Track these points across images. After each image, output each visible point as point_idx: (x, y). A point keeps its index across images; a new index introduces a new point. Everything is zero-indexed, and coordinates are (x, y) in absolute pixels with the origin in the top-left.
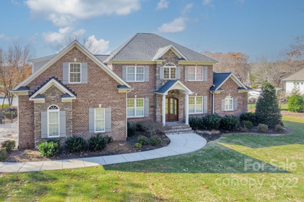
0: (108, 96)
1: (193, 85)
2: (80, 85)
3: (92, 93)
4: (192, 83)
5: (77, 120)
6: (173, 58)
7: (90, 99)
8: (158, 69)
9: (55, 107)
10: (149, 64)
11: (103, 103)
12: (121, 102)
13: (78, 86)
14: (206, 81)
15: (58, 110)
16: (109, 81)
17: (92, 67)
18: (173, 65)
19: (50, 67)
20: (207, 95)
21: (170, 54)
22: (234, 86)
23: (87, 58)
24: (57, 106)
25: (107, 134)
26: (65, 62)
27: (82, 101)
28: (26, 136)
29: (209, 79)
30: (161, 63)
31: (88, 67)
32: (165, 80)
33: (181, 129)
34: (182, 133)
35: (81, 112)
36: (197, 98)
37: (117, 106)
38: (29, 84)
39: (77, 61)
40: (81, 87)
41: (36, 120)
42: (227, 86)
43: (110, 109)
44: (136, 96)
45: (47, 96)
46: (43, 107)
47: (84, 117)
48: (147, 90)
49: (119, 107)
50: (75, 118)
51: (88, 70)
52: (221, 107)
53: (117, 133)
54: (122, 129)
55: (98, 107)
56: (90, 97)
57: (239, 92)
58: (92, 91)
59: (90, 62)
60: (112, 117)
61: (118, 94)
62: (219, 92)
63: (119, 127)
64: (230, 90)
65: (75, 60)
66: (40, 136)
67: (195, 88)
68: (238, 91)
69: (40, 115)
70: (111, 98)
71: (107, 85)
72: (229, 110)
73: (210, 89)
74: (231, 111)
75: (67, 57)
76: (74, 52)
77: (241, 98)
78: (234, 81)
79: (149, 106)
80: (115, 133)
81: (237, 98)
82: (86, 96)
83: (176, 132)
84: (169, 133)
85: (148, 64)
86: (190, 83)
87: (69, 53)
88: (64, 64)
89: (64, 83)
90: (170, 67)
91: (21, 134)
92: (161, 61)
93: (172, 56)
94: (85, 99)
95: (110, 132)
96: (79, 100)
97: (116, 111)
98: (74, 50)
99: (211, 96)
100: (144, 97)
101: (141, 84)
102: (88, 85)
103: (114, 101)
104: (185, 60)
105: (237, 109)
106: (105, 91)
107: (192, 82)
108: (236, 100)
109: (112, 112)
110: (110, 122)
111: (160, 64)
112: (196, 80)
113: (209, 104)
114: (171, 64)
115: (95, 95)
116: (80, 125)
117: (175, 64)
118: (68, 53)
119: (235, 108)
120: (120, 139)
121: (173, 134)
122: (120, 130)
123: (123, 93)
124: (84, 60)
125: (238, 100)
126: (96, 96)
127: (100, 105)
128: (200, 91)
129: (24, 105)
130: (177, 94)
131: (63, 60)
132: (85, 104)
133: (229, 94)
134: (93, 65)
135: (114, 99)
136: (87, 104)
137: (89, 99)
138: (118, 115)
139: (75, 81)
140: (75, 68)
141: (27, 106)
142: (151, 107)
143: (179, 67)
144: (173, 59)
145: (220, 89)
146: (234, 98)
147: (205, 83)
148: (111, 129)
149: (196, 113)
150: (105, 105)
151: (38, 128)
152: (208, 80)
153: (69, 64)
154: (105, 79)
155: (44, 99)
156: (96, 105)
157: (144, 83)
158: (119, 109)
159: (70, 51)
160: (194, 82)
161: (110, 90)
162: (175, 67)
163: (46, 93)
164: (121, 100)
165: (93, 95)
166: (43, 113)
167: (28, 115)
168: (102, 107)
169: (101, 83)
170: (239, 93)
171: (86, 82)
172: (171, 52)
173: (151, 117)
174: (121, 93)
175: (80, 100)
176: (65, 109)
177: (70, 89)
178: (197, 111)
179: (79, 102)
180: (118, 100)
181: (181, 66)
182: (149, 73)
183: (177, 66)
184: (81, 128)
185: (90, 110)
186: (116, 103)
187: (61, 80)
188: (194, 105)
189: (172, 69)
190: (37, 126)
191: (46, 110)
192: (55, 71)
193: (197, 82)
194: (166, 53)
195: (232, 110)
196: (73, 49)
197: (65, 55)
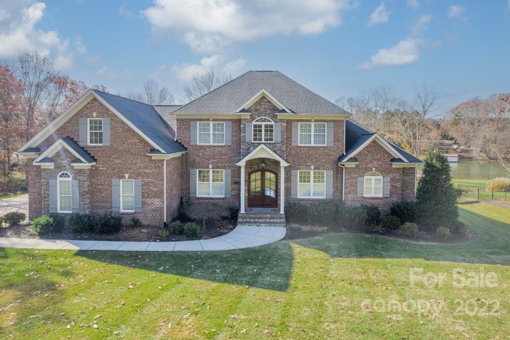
0: (137, 163)
1: (307, 152)
2: (100, 147)
3: (116, 158)
4: (305, 149)
5: (98, 193)
6: (268, 109)
7: (114, 166)
8: (243, 126)
9: (66, 174)
10: (233, 119)
11: (131, 173)
12: (155, 172)
13: (99, 149)
14: (331, 147)
15: (70, 179)
16: (139, 143)
17: (116, 124)
18: (270, 121)
19: (65, 123)
20: (332, 168)
21: (263, 103)
22: (383, 156)
23: (109, 112)
24: (69, 174)
25: (136, 215)
26: (82, 117)
27: (104, 168)
28: (37, 208)
29: (337, 144)
30: (249, 117)
31: (111, 124)
32: (254, 143)
33: (266, 220)
34: (266, 225)
35: (103, 183)
36: (315, 173)
37: (150, 178)
38: (40, 145)
39: (96, 116)
40: (103, 151)
41: (44, 190)
42: (370, 156)
43: (140, 181)
44: (211, 166)
45: (57, 160)
46: (52, 174)
47: (106, 189)
48: (229, 157)
49: (153, 180)
50: (96, 191)
51: (111, 128)
52: (356, 189)
53: (150, 215)
54: (158, 211)
55: (124, 177)
56: (113, 164)
57: (393, 166)
58: (117, 156)
59: (113, 117)
60: (143, 193)
61: (151, 161)
62: (353, 165)
63: (153, 208)
64: (376, 163)
65: (95, 114)
66: (48, 210)
67: (309, 157)
68: (392, 164)
69: (48, 183)
70: (142, 166)
71: (135, 148)
72: (373, 195)
73: (338, 159)
74: (377, 198)
75: (84, 111)
76: (94, 105)
77: (398, 176)
78: (383, 148)
79: (232, 182)
80: (147, 215)
81: (391, 176)
82: (109, 162)
83: (255, 223)
84: (243, 224)
85: (229, 119)
86: (301, 149)
87: (87, 106)
88: (81, 120)
89: (81, 144)
90: (263, 124)
91: (32, 205)
92: (246, 115)
93: (266, 106)
94: (107, 166)
95: (140, 213)
96: (100, 167)
97: (149, 184)
98: (94, 102)
99: (338, 171)
100: (224, 168)
101: (220, 149)
102: (111, 148)
103: (146, 171)
104: (286, 112)
105: (388, 196)
106: (134, 156)
107: (304, 147)
108: (388, 179)
109: (143, 186)
110: (140, 199)
111: (247, 119)
112: (312, 144)
113: (336, 185)
114: (265, 119)
115: (121, 161)
116: (101, 199)
117: (272, 119)
118: (85, 106)
119: (384, 192)
120: (154, 224)
121: (250, 225)
122: (154, 210)
123: (159, 160)
124: (106, 115)
125: (391, 179)
126: (121, 163)
127: (127, 176)
128: (318, 162)
129: (34, 171)
130: (274, 166)
131: (79, 115)
132: (107, 173)
133: (374, 169)
134: (117, 121)
135: (146, 168)
136: (110, 173)
137: (112, 167)
138: (152, 190)
139: (96, 142)
140: (96, 125)
141: (37, 172)
142: (235, 183)
143: (279, 124)
144: (268, 112)
145: (351, 160)
146: (383, 177)
147: (329, 149)
148: (141, 209)
149: (312, 197)
150: (133, 175)
151: (46, 200)
152: (334, 144)
153: (89, 120)
154: (133, 140)
155: (52, 164)
156: (121, 175)
157: (224, 146)
158: (153, 183)
159: (89, 103)
160: (308, 147)
161: (140, 156)
162: (272, 123)
163: (55, 156)
164: (155, 170)
165: (117, 161)
166: (51, 182)
167: (38, 183)
168: (130, 177)
169: (128, 145)
170: (394, 168)
171: (108, 144)
172: (264, 100)
173: (234, 198)
174: (155, 160)
175: (102, 168)
176: (78, 177)
177: (88, 152)
178: (314, 194)
179: (100, 170)
180: (151, 169)
181: (283, 122)
182: (232, 132)
183: (276, 122)
184: (102, 204)
185: (114, 181)
186: (148, 173)
187: (78, 140)
188: (308, 184)
189: (266, 126)
190: (45, 198)
191: (56, 177)
192: (70, 129)
193: (314, 147)
194: (257, 102)
195: (381, 195)
196: (92, 100)
197: (81, 109)
